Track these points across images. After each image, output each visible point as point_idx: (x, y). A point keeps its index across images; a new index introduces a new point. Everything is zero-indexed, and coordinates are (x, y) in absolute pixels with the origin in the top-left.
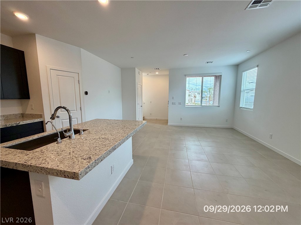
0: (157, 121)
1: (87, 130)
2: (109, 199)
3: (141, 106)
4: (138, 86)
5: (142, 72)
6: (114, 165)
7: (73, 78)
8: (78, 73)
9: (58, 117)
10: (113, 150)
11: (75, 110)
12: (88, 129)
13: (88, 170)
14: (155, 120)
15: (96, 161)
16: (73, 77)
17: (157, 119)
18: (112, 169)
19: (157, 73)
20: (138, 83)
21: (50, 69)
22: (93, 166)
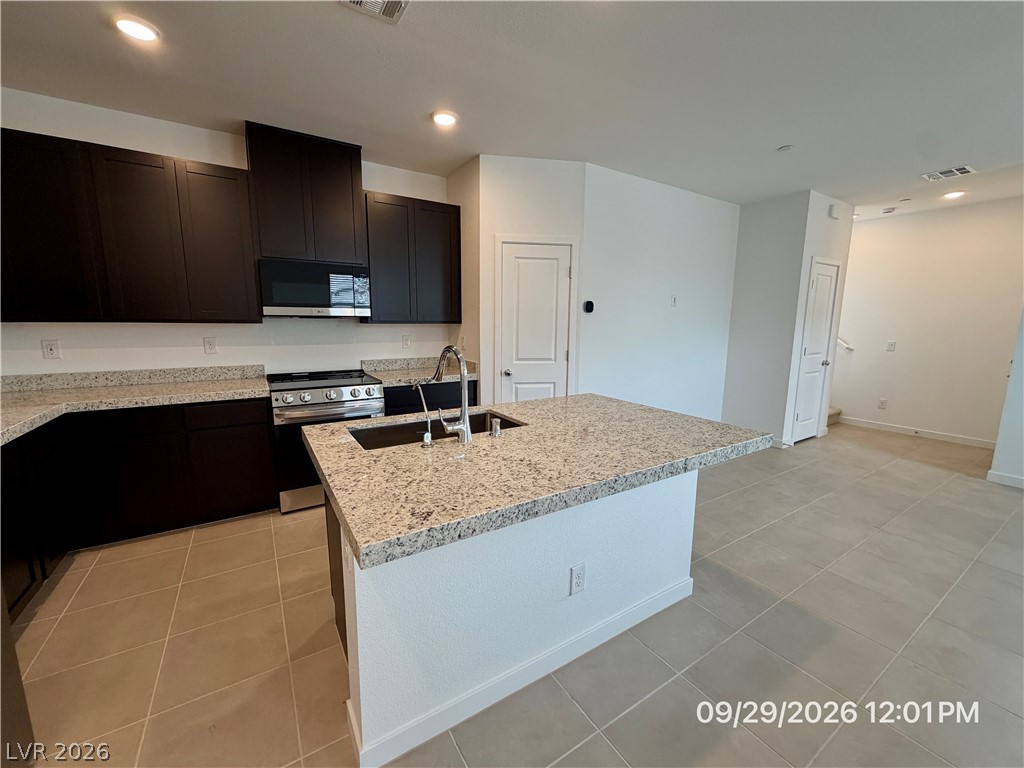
0: (916, 444)
1: (526, 424)
2: (549, 675)
3: (825, 363)
4: (816, 274)
5: (853, 206)
6: (583, 569)
7: (555, 261)
8: (571, 246)
9: (509, 374)
10: (522, 517)
11: (550, 359)
12: (526, 422)
13: (398, 550)
14: (907, 436)
15: (436, 534)
16: (557, 259)
17: (916, 436)
18: (574, 581)
19: (953, 196)
20: (817, 259)
21: (504, 243)
22: (419, 544)
